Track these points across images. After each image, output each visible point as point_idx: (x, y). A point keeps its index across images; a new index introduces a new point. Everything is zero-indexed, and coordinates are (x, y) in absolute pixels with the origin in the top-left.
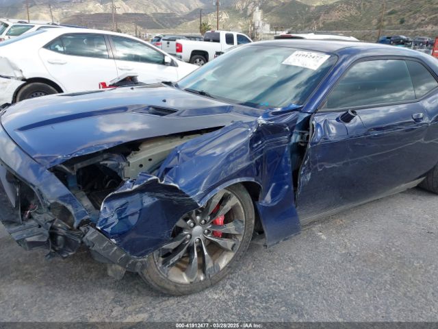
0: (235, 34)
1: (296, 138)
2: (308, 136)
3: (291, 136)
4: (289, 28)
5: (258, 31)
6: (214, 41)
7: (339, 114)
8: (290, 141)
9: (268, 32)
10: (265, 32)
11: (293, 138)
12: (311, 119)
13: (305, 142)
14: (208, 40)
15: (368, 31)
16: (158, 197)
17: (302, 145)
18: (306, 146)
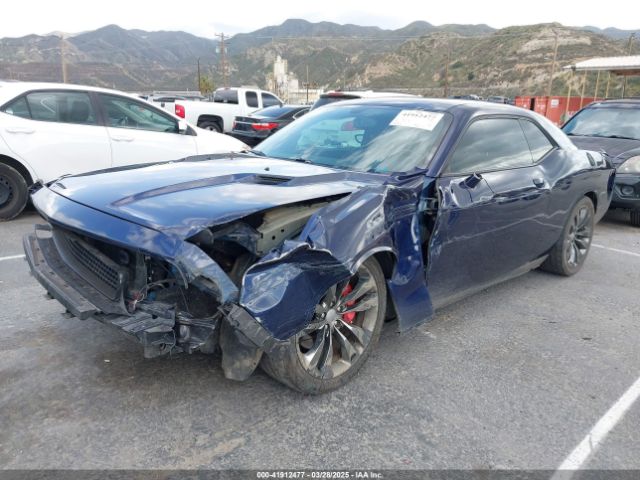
0: (259, 92)
1: (423, 206)
2: (437, 204)
3: (418, 204)
4: (325, 85)
5: (282, 89)
6: (230, 102)
7: (463, 179)
8: (417, 209)
9: (297, 91)
10: (292, 91)
11: (420, 206)
12: (437, 184)
13: (433, 211)
14: (221, 101)
15: (429, 89)
16: (302, 268)
17: (430, 213)
18: (436, 215)
